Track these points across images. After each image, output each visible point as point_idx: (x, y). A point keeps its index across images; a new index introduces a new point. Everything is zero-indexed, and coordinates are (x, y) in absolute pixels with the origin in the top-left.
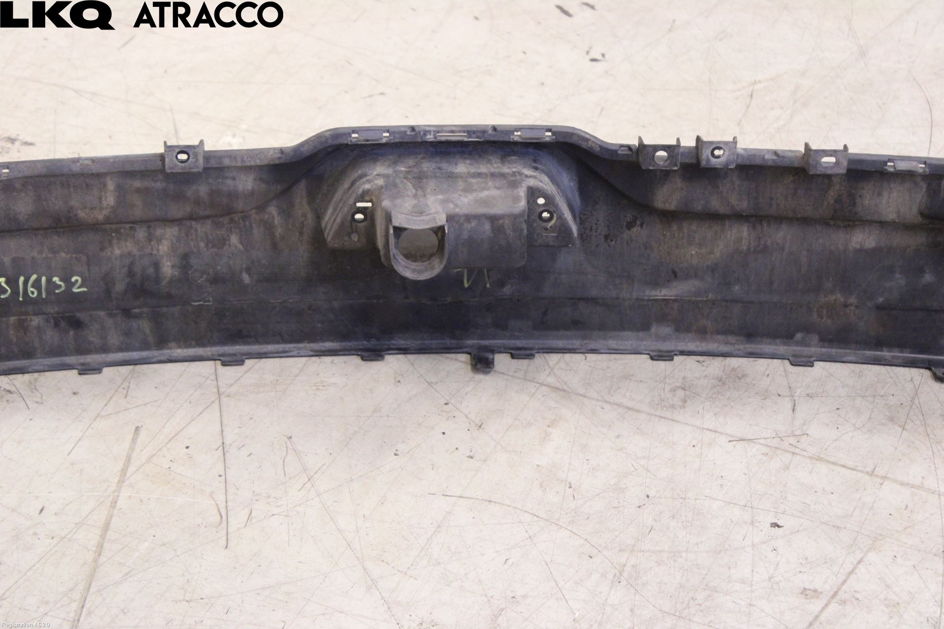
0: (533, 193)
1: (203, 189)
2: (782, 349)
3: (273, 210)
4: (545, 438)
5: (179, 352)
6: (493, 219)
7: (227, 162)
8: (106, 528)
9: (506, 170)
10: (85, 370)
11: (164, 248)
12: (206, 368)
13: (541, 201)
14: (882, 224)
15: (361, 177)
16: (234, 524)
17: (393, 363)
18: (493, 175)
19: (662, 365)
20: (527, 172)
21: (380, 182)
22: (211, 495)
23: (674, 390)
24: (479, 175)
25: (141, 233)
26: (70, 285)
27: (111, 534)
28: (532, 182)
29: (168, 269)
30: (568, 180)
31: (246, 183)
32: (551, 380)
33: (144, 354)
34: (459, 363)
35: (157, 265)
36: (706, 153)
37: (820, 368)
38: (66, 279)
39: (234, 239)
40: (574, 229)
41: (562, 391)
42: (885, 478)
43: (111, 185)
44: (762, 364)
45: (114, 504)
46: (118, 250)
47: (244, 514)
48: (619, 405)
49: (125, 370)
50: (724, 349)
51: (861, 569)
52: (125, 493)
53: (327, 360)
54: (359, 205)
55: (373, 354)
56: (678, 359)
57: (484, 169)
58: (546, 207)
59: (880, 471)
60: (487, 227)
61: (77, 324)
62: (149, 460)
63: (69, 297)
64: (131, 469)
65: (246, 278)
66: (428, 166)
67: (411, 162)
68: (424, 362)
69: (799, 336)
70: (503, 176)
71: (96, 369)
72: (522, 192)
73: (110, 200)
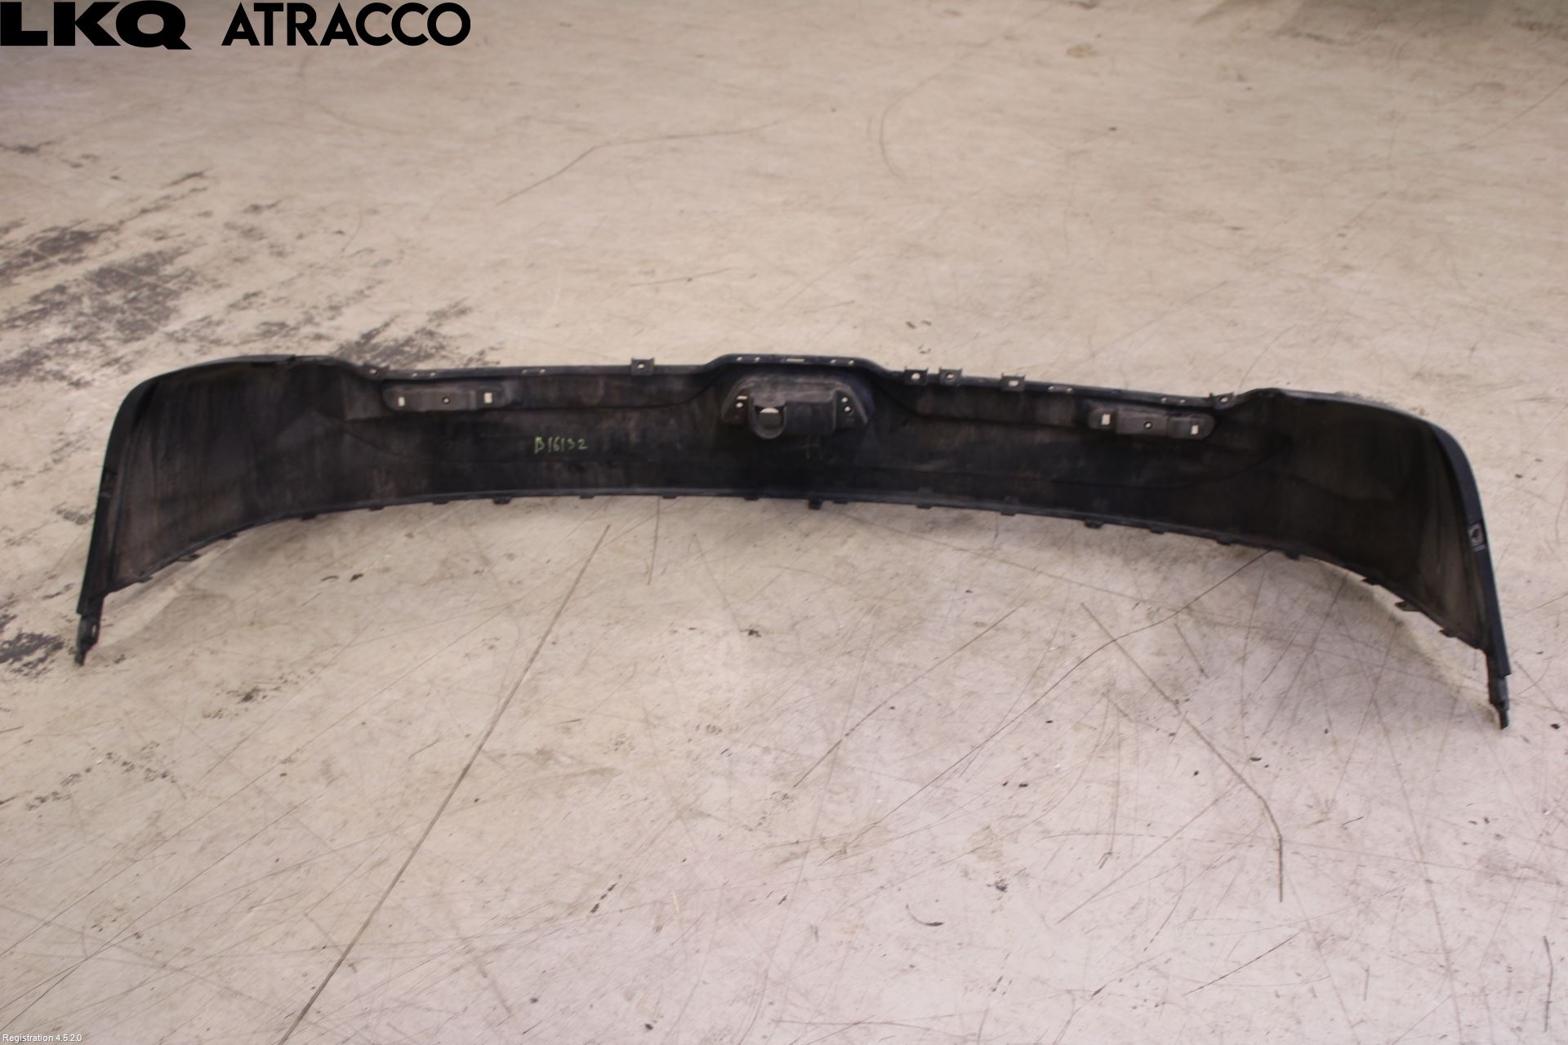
0: (840, 395)
1: (653, 388)
2: (996, 506)
3: (695, 405)
4: (844, 542)
5: (639, 490)
6: (813, 405)
7: (666, 371)
8: (583, 571)
9: (827, 381)
10: (584, 497)
11: (632, 424)
12: (653, 499)
13: (845, 400)
14: (1053, 427)
15: (741, 383)
16: (655, 574)
17: (763, 502)
18: (818, 384)
19: (923, 511)
20: (838, 383)
21: (752, 385)
22: (645, 559)
23: (927, 524)
24: (809, 384)
25: (619, 415)
26: (578, 445)
27: (585, 575)
28: (839, 389)
29: (634, 438)
30: (866, 393)
31: (678, 386)
32: (855, 515)
33: (619, 490)
34: (801, 505)
35: (627, 435)
36: (943, 376)
37: (1018, 517)
38: (575, 440)
39: (672, 422)
40: (865, 419)
41: (861, 521)
42: (1041, 572)
43: (601, 383)
44: (983, 514)
45: (589, 561)
46: (606, 425)
47: (661, 570)
48: (892, 529)
49: (606, 498)
50: (961, 504)
51: (1013, 615)
52: (596, 556)
53: (725, 499)
54: (740, 398)
55: (752, 496)
56: (933, 509)
57: (813, 380)
58: (848, 404)
59: (1039, 569)
60: (809, 410)
61: (581, 469)
62: (613, 541)
63: (576, 451)
64: (601, 546)
65: (679, 446)
66: (781, 378)
67: (772, 376)
68: (781, 504)
69: (1007, 498)
70: (823, 384)
71: (591, 497)
72: (832, 393)
73: (601, 392)
